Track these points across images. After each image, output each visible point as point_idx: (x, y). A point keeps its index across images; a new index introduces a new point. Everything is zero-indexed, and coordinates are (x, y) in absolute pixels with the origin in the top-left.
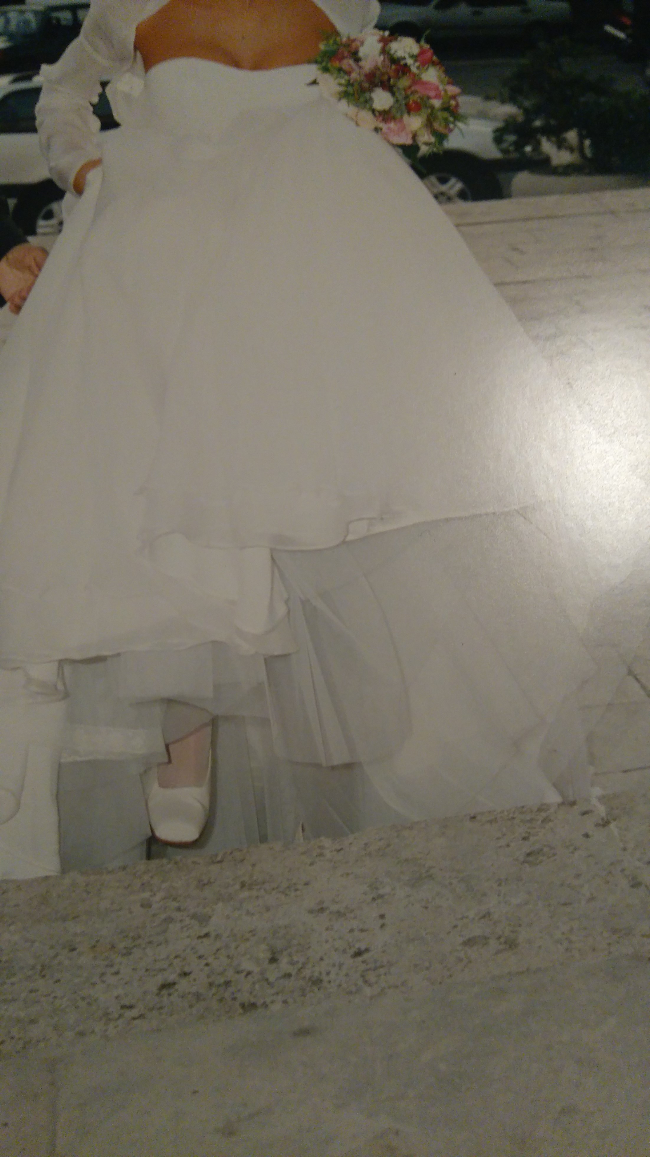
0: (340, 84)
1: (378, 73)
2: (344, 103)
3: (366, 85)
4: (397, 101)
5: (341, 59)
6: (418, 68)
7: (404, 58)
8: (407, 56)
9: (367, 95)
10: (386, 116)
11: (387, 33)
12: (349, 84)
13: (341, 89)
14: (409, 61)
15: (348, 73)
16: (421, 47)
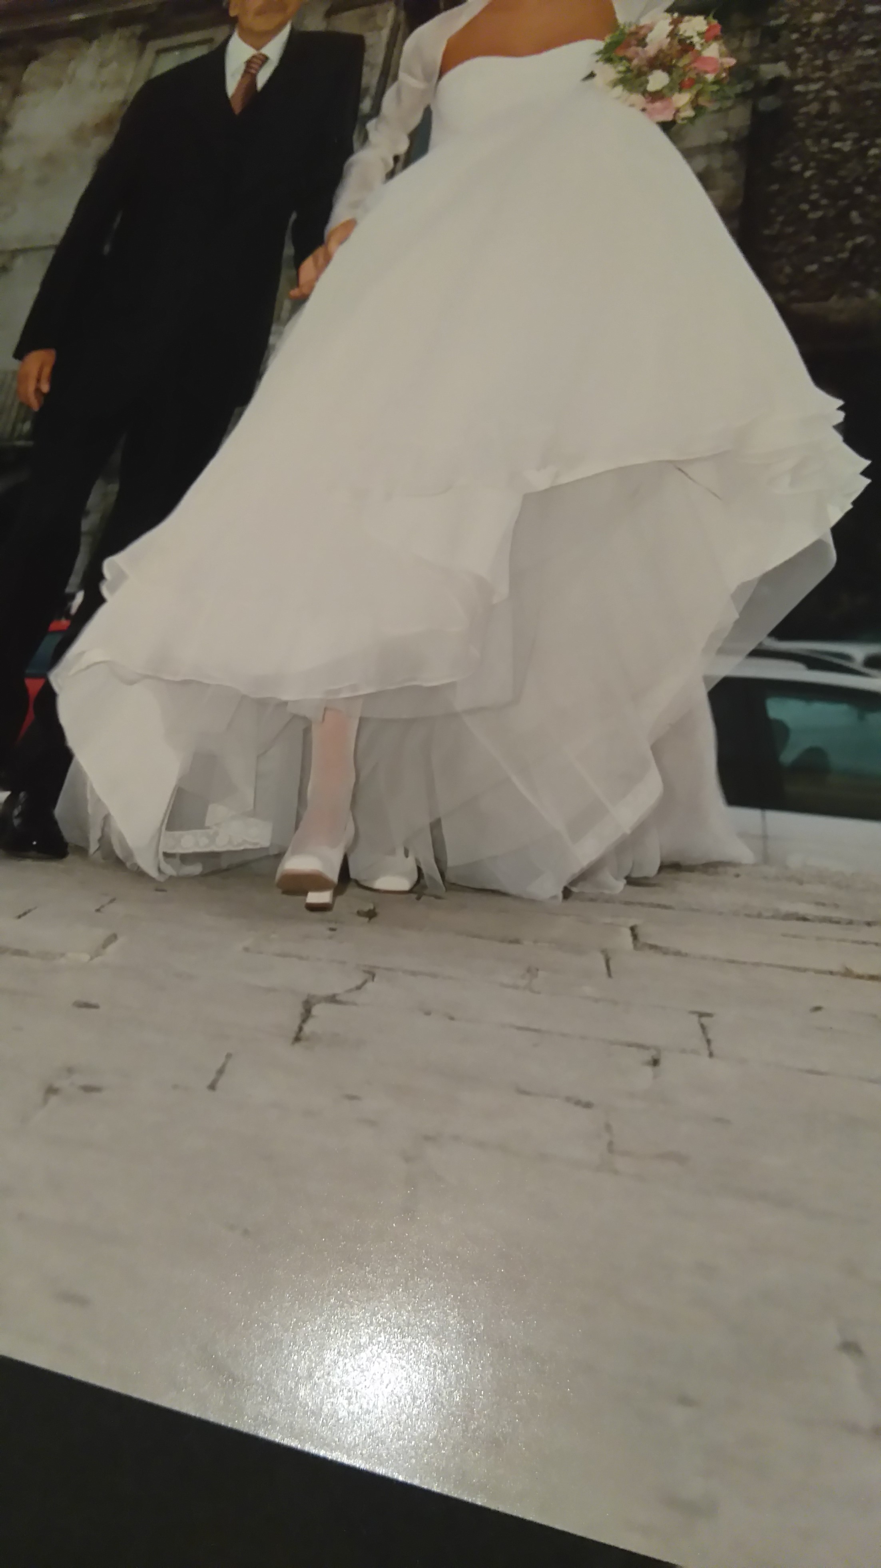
0: (619, 72)
1: (661, 55)
2: (619, 89)
3: (645, 69)
4: (672, 80)
5: (629, 46)
6: (702, 45)
7: (692, 37)
8: (695, 34)
9: (643, 78)
10: (656, 96)
11: (676, 15)
12: (628, 70)
13: (620, 76)
14: (696, 40)
15: (630, 60)
16: (708, 23)
